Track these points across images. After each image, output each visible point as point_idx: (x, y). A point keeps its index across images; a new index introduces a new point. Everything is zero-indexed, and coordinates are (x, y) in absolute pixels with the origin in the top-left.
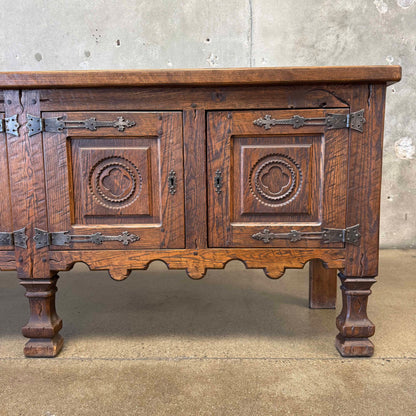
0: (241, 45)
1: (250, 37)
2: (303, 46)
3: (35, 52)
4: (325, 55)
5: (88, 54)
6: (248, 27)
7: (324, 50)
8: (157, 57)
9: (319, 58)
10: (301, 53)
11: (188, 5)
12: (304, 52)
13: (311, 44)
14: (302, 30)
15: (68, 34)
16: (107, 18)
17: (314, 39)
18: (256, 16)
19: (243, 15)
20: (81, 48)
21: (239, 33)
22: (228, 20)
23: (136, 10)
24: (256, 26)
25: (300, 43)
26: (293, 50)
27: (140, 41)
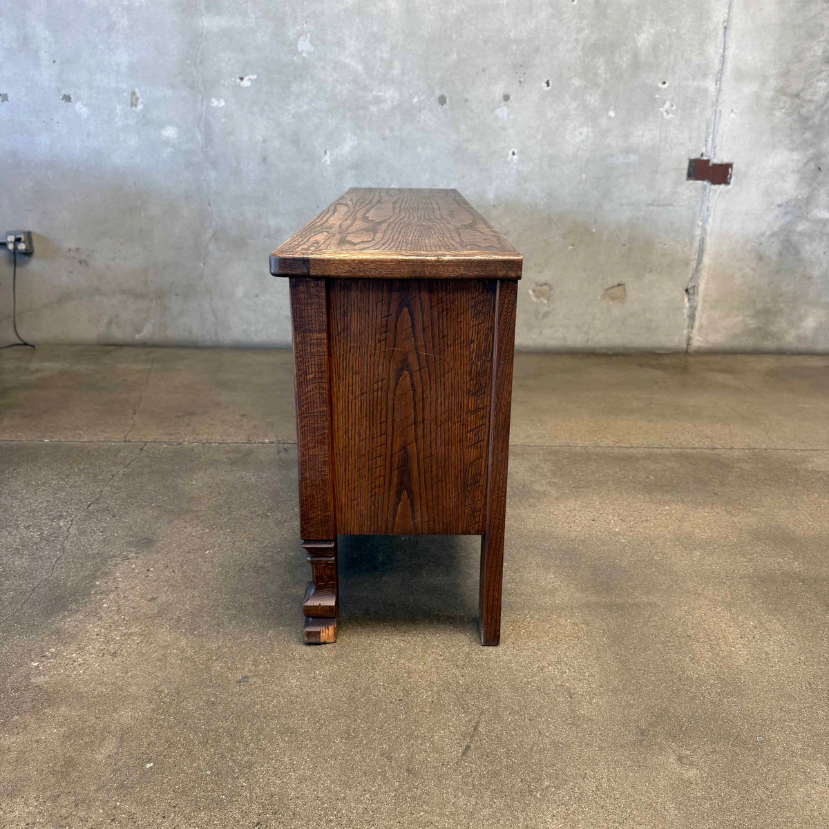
0: (706, 91)
1: (718, 80)
2: (785, 94)
3: (438, 93)
4: (812, 107)
5: (506, 98)
6: (717, 66)
7: (811, 101)
8: (596, 103)
9: (803, 111)
10: (781, 104)
11: (643, 36)
12: (785, 102)
13: (795, 92)
14: (785, 74)
15: (484, 70)
16: (537, 50)
17: (801, 86)
18: (730, 52)
19: (713, 51)
20: (498, 90)
21: (705, 76)
22: (694, 57)
23: (576, 40)
24: (729, 65)
25: (782, 91)
26: (773, 100)
27: (576, 82)
